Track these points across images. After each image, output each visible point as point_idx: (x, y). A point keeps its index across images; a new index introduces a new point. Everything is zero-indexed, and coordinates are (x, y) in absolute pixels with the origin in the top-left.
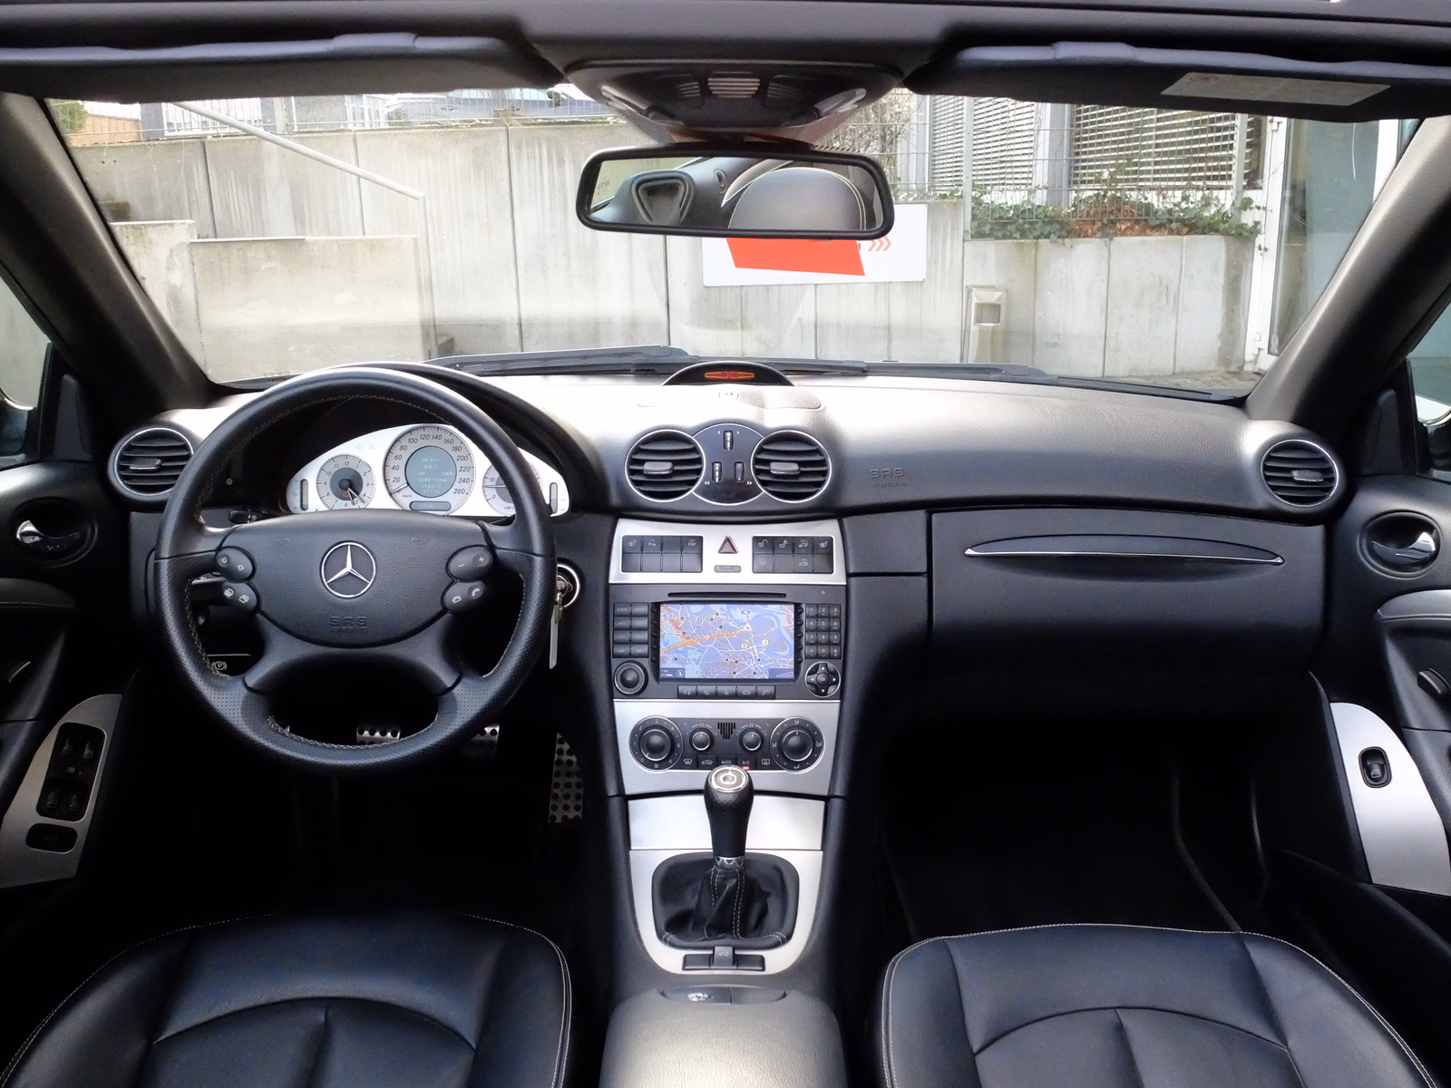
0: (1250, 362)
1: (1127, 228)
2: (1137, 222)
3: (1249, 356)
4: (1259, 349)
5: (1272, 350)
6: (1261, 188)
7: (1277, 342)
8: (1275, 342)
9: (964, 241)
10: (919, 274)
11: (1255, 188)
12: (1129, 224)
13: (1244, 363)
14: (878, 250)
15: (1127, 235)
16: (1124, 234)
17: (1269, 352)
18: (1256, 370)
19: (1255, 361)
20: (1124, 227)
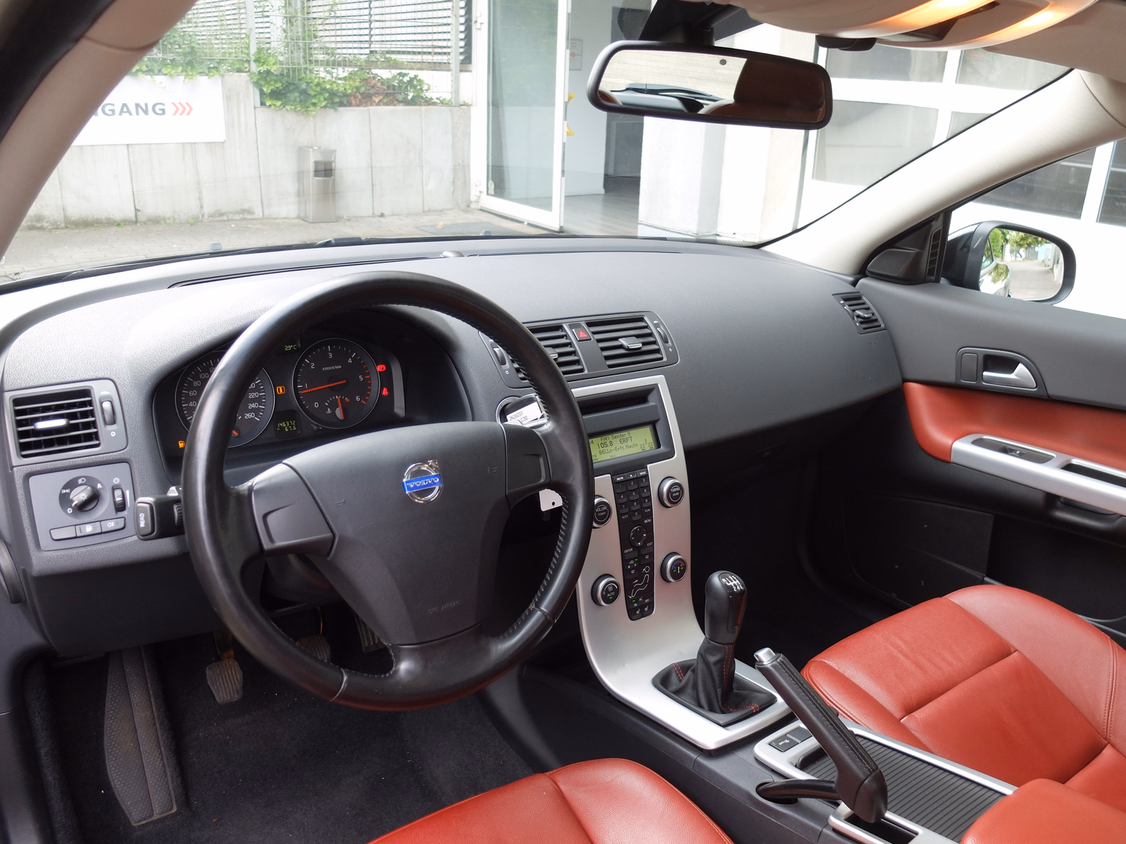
0: (475, 201)
1: (380, 101)
2: (387, 95)
3: (473, 198)
4: (480, 192)
5: (489, 192)
6: (470, 71)
7: (493, 187)
8: (492, 187)
9: (255, 108)
10: (220, 136)
11: (466, 71)
12: (381, 97)
13: (471, 202)
14: (182, 114)
15: (380, 105)
16: (378, 104)
17: (488, 194)
18: (479, 208)
19: (477, 202)
20: (377, 101)
